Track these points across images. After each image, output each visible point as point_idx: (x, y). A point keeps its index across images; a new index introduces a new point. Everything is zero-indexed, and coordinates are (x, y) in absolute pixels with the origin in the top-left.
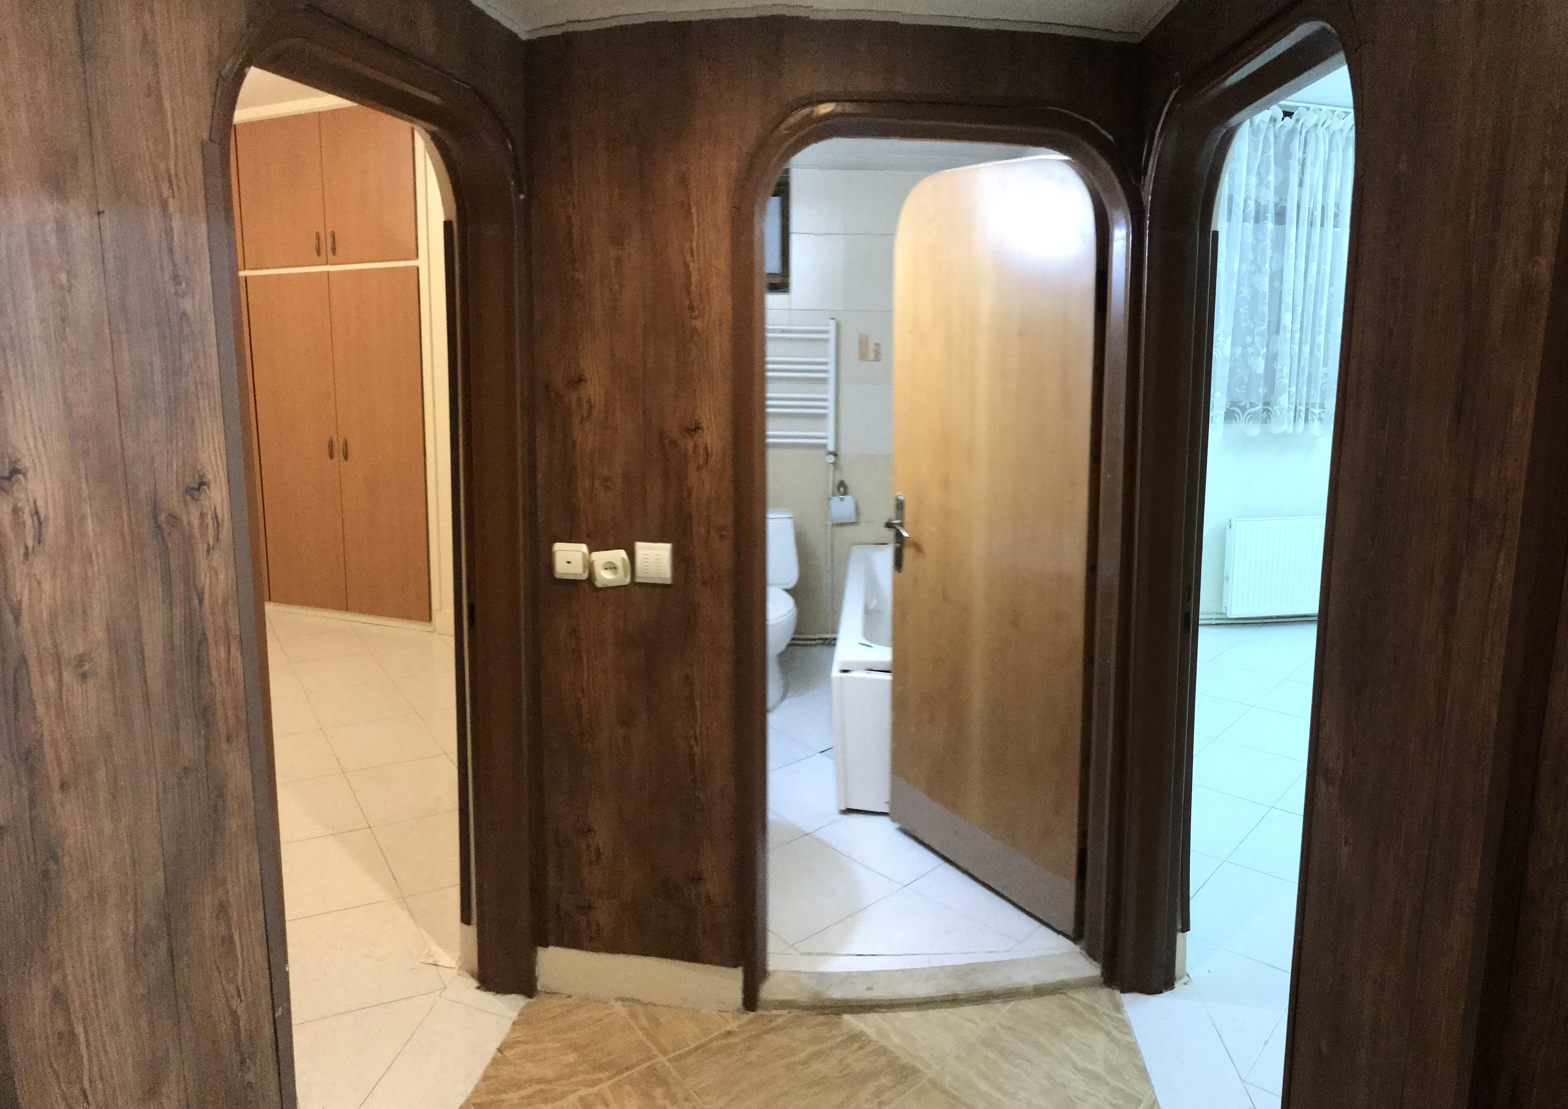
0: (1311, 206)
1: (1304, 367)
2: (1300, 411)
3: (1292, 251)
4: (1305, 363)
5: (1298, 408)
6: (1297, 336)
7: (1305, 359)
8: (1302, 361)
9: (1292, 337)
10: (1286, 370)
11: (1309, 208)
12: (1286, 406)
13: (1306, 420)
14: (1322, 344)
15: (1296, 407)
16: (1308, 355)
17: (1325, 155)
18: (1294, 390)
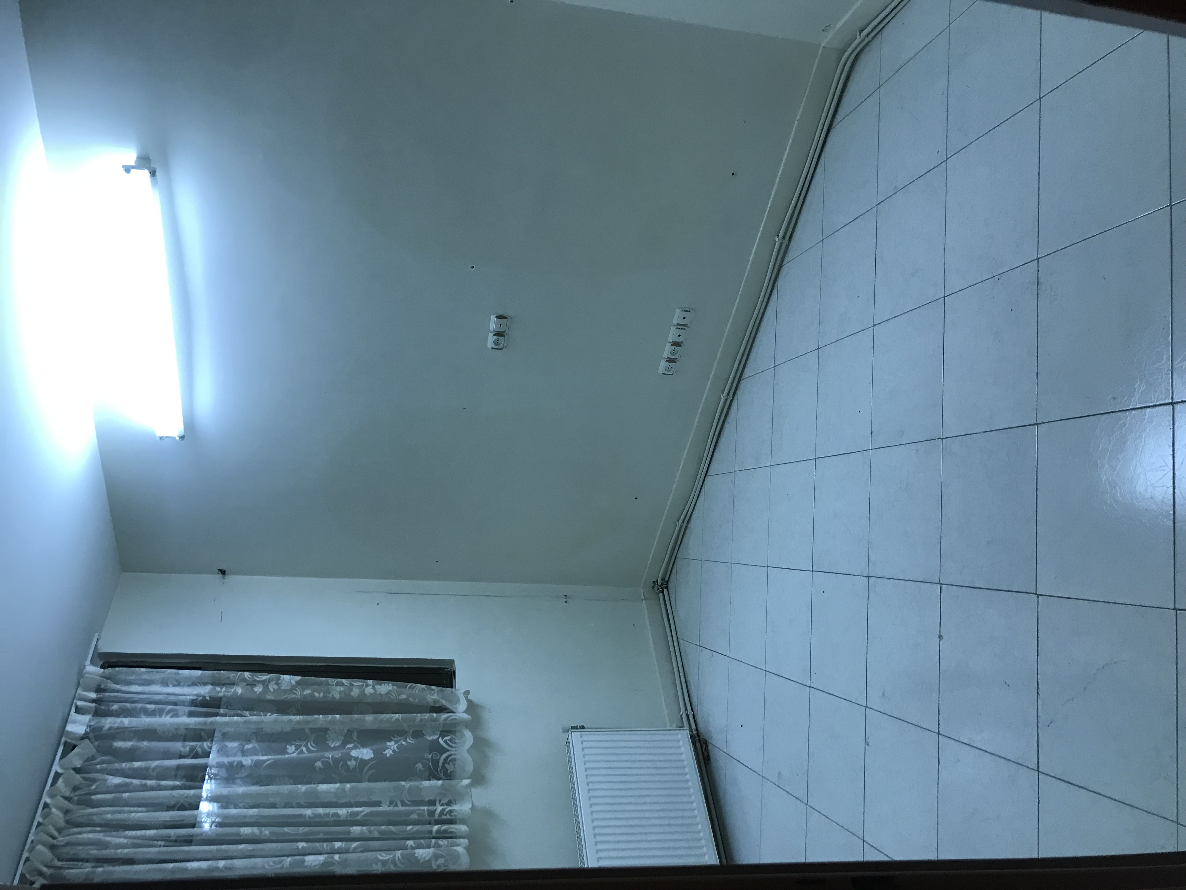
0: (163, 843)
1: (380, 832)
2: (438, 832)
3: (221, 864)
4: (375, 831)
5: (434, 834)
6: (337, 845)
7: (370, 832)
8: (372, 835)
9: (339, 851)
10: (383, 856)
11: (164, 846)
12: (431, 851)
13: (451, 822)
14: (351, 810)
15: (434, 838)
16: (364, 828)
17: (96, 832)
18: (410, 843)
